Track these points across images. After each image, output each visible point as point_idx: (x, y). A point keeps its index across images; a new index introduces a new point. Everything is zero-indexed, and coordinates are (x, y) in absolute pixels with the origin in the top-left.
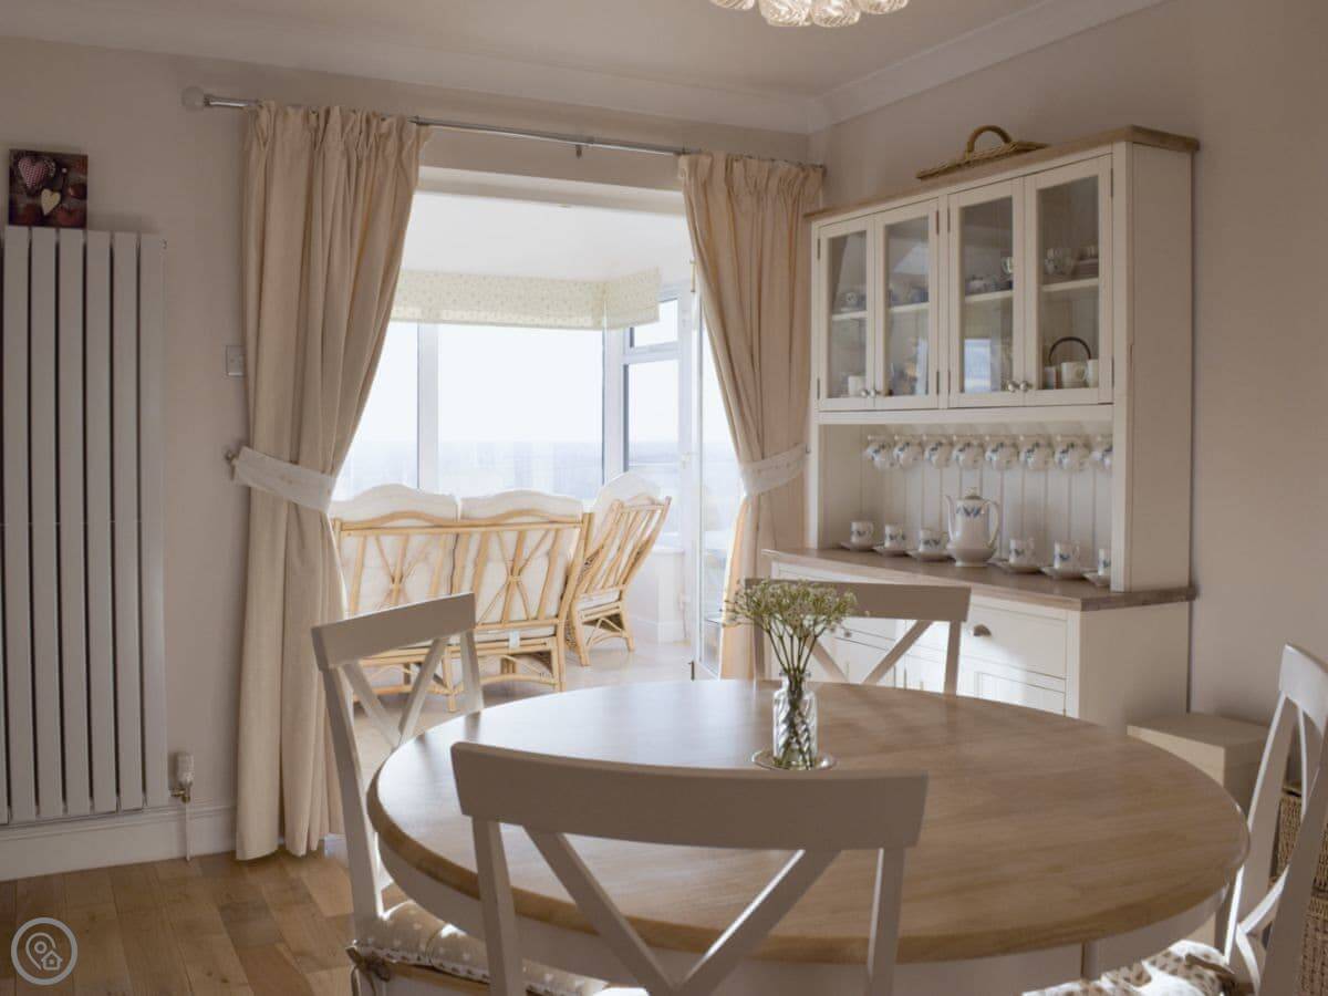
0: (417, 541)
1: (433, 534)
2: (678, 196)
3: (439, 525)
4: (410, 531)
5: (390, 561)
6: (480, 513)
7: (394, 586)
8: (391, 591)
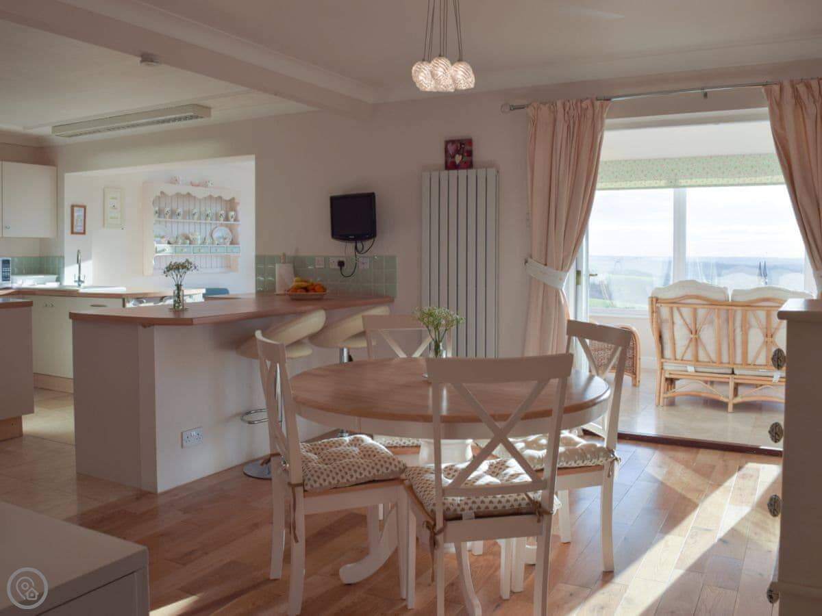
0: (702, 312)
1: (710, 309)
2: (766, 110)
3: (713, 303)
4: (697, 306)
5: (688, 321)
6: (740, 299)
7: (692, 336)
8: (691, 338)
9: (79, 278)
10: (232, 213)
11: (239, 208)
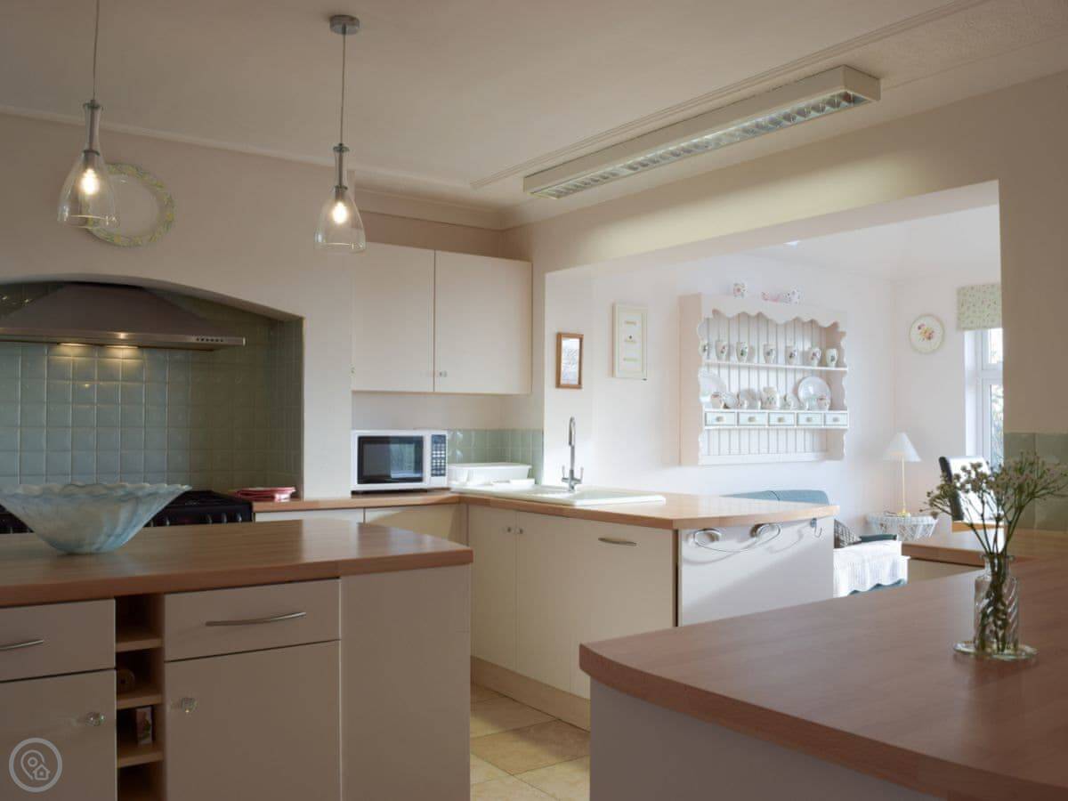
9: (572, 472)
10: (834, 352)
11: (843, 343)
